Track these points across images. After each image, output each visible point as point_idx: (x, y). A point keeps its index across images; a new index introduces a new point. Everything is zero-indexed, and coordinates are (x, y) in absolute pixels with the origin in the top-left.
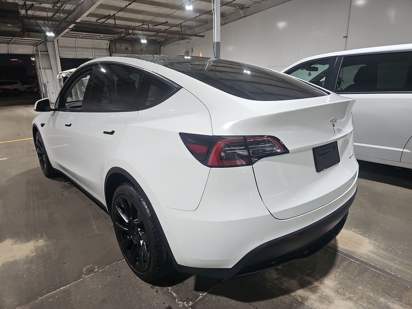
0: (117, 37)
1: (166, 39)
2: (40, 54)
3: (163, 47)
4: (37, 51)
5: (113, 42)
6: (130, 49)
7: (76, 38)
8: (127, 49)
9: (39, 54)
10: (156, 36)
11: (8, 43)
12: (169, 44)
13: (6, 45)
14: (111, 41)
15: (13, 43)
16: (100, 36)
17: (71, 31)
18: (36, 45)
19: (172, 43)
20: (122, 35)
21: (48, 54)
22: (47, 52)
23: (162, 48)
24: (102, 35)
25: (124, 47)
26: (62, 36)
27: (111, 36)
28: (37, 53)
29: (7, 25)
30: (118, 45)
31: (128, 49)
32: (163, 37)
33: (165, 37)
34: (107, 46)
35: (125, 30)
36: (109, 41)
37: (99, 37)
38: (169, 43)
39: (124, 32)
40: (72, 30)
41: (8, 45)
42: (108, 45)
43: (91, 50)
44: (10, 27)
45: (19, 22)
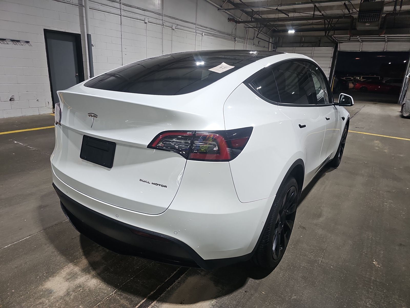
15: (389, 41)
29: (365, 25)
41: (386, 43)
44: (368, 26)
45: (378, 20)
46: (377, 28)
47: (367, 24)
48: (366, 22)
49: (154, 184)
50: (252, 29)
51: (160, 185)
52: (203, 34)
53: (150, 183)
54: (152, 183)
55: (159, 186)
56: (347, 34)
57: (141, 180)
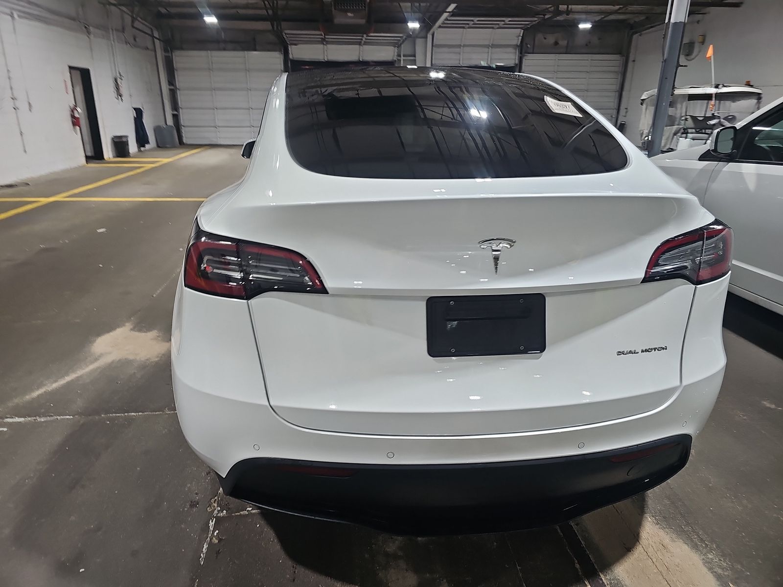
0: (536, 21)
1: (647, 18)
2: (404, 60)
3: (637, 35)
4: (399, 55)
5: (529, 32)
6: (563, 43)
7: (464, 28)
8: (556, 43)
9: (400, 60)
10: (619, 13)
11: (360, 44)
12: (652, 27)
13: (357, 46)
14: (526, 30)
15: (365, 43)
16: (504, 21)
17: (452, 16)
18: (398, 45)
19: (659, 25)
20: (546, 17)
21: (415, 60)
22: (415, 56)
23: (635, 37)
24: (507, 20)
25: (551, 39)
26: (440, 27)
27: (526, 21)
28: (399, 58)
29: (347, 15)
30: (539, 36)
31: (558, 44)
32: (640, 13)
33: (645, 13)
34: (518, 41)
35: (551, 6)
36: (523, 31)
37: (503, 23)
38: (652, 25)
39: (550, 9)
40: (453, 14)
41: (360, 47)
42: (520, 38)
43: (486, 50)
44: (350, 17)
45: (363, 8)
46: (362, 21)
47: (349, 14)
48: (346, 11)
49: (646, 351)
50: (116, 9)
51: (656, 348)
52: (16, 16)
53: (638, 353)
54: (642, 351)
55: (655, 350)
56: (319, 30)
57: (619, 353)
